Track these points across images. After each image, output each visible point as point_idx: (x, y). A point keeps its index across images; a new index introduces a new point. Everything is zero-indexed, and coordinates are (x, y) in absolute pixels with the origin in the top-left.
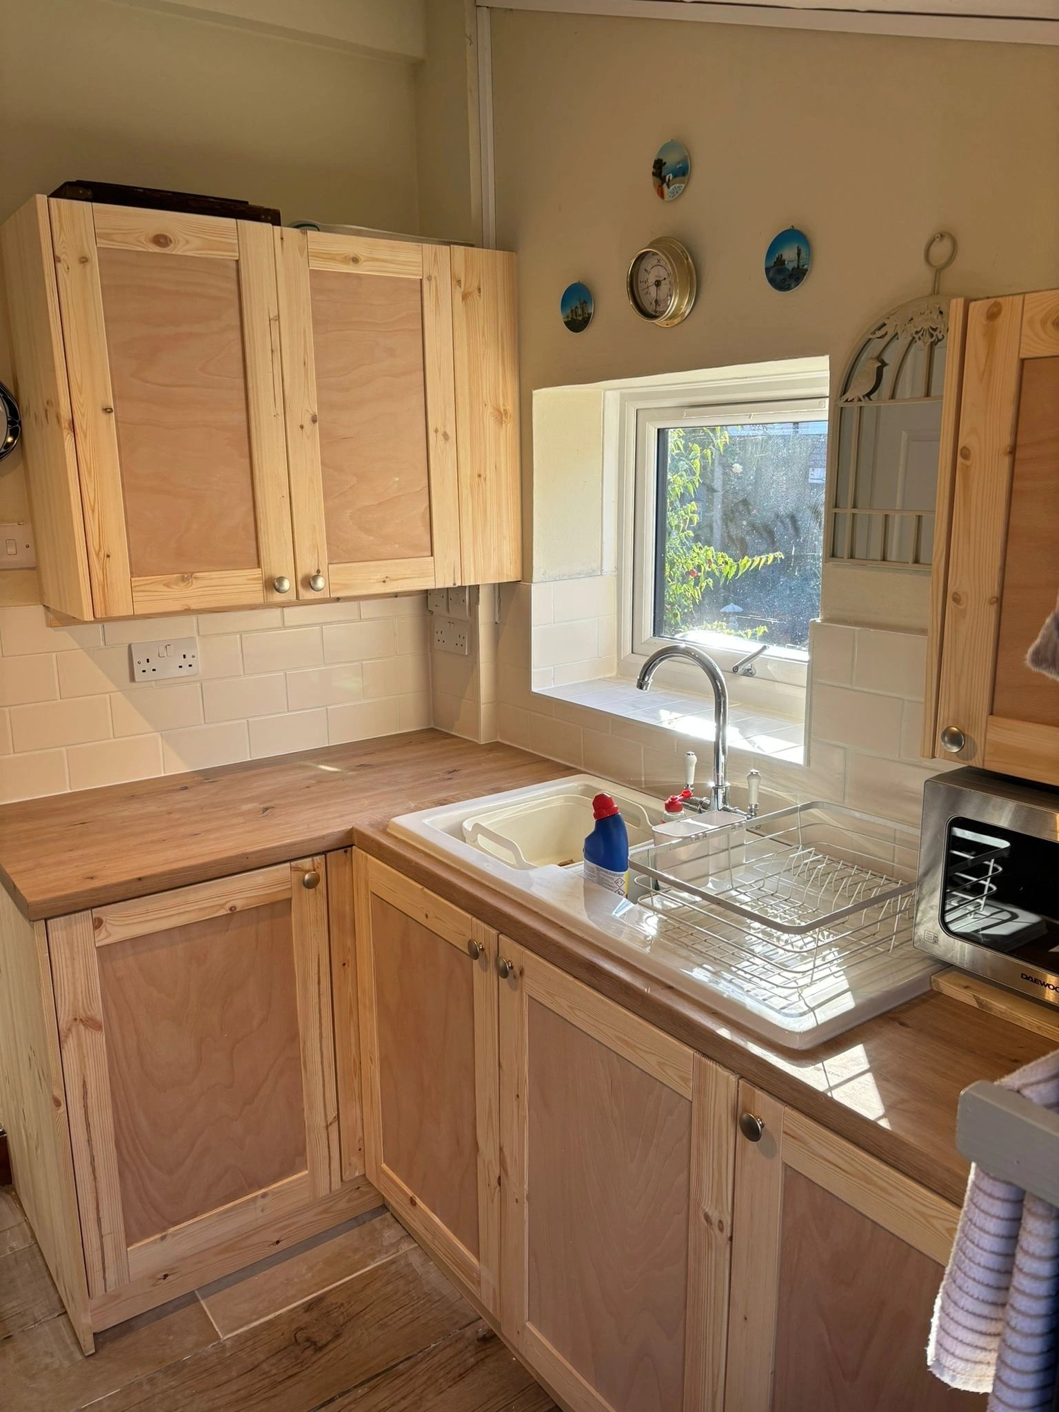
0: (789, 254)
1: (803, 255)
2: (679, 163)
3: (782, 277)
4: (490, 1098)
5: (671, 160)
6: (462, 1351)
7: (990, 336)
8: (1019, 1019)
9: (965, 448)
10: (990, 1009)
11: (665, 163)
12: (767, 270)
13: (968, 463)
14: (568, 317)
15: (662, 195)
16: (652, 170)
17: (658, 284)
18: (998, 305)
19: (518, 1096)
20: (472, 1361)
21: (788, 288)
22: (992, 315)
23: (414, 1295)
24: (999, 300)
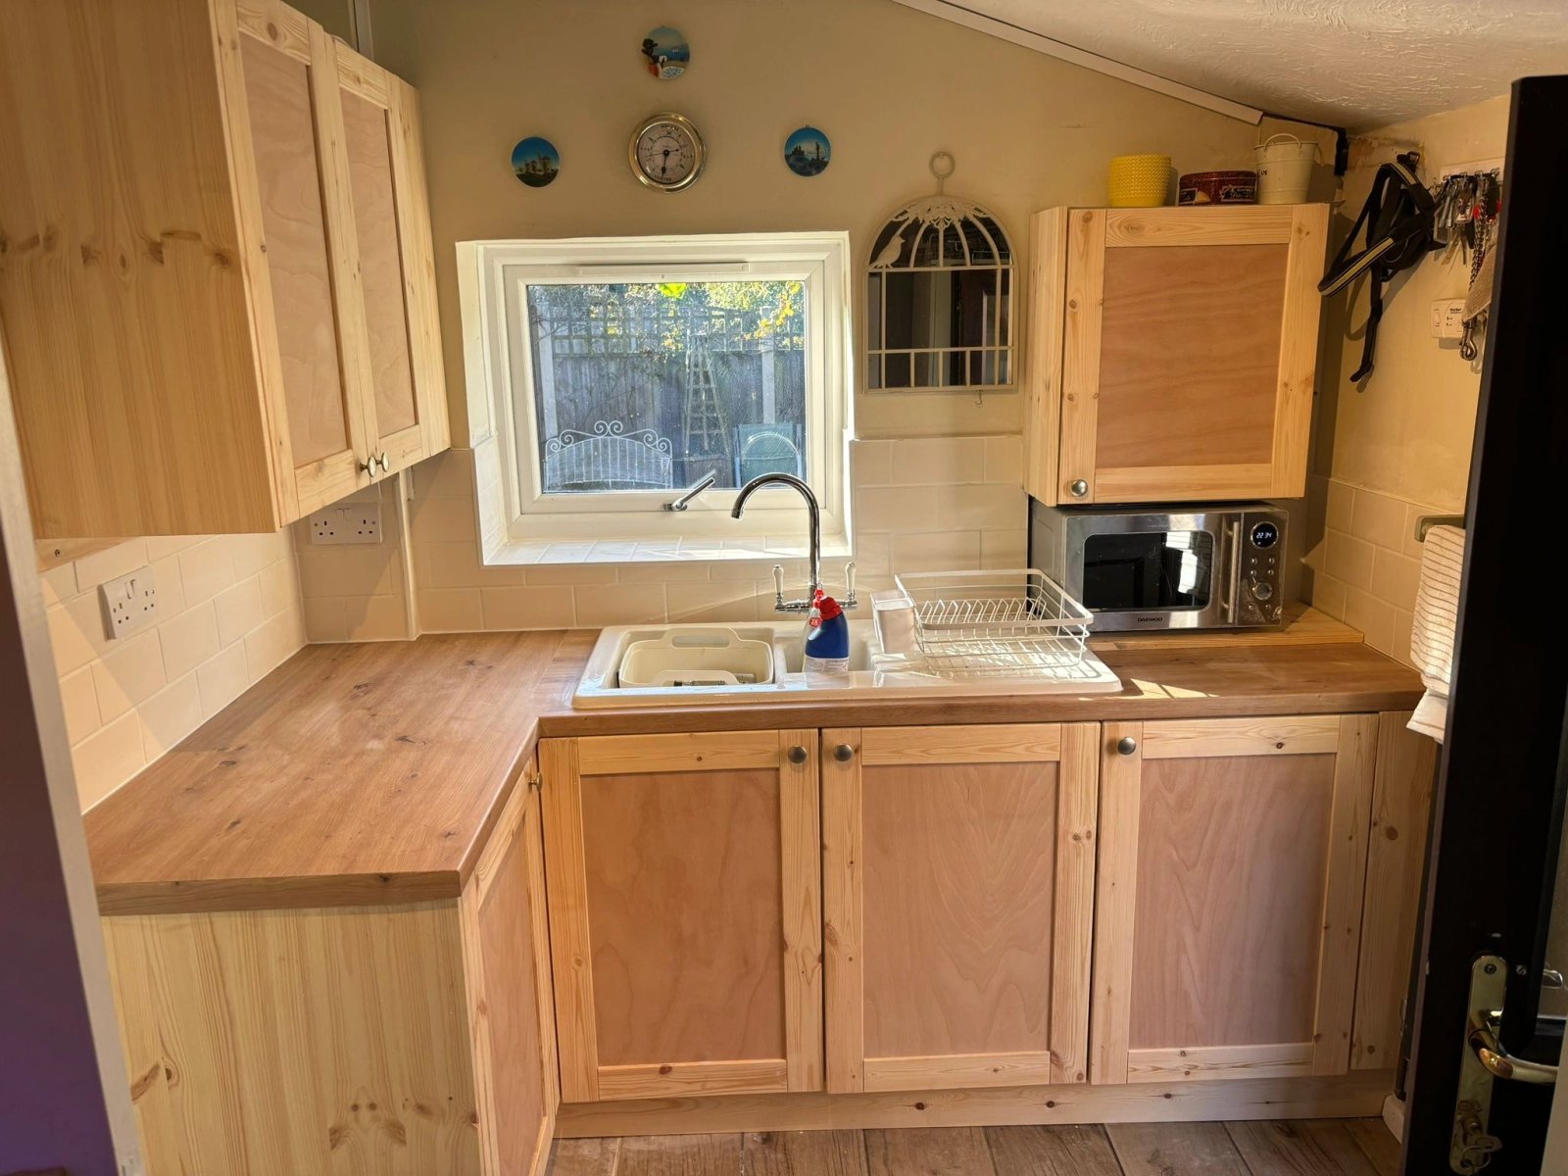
0: (808, 148)
1: (822, 149)
2: (676, 48)
3: (801, 164)
4: (807, 889)
5: (664, 43)
6: (766, 1158)
7: (1086, 232)
8: (1145, 645)
9: (1072, 301)
10: (1125, 647)
11: (656, 45)
12: (787, 157)
13: (1075, 310)
14: (521, 170)
15: (656, 73)
16: (642, 47)
17: (666, 153)
18: (1090, 213)
19: (852, 863)
20: (780, 1156)
21: (809, 174)
22: (1087, 219)
23: (677, 1162)
24: (1091, 210)
